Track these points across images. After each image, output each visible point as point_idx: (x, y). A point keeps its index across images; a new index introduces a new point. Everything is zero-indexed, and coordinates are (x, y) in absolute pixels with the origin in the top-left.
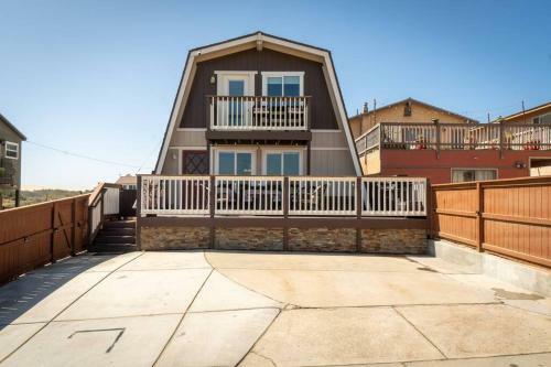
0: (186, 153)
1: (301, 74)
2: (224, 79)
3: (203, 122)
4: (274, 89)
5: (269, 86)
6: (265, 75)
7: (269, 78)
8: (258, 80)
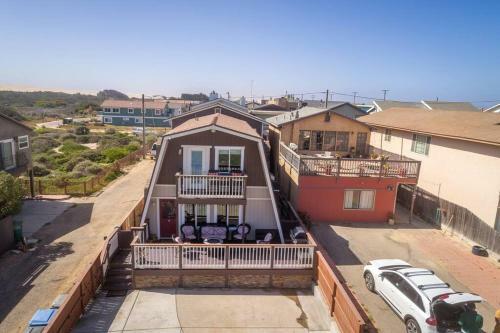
0: (161, 201)
1: (242, 149)
2: (188, 151)
3: (174, 181)
4: (223, 157)
5: (220, 155)
6: (218, 149)
7: (220, 151)
8: (212, 152)
